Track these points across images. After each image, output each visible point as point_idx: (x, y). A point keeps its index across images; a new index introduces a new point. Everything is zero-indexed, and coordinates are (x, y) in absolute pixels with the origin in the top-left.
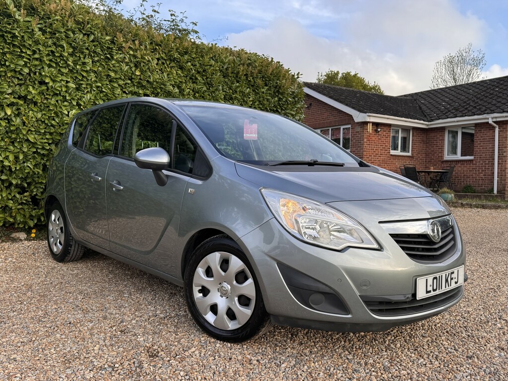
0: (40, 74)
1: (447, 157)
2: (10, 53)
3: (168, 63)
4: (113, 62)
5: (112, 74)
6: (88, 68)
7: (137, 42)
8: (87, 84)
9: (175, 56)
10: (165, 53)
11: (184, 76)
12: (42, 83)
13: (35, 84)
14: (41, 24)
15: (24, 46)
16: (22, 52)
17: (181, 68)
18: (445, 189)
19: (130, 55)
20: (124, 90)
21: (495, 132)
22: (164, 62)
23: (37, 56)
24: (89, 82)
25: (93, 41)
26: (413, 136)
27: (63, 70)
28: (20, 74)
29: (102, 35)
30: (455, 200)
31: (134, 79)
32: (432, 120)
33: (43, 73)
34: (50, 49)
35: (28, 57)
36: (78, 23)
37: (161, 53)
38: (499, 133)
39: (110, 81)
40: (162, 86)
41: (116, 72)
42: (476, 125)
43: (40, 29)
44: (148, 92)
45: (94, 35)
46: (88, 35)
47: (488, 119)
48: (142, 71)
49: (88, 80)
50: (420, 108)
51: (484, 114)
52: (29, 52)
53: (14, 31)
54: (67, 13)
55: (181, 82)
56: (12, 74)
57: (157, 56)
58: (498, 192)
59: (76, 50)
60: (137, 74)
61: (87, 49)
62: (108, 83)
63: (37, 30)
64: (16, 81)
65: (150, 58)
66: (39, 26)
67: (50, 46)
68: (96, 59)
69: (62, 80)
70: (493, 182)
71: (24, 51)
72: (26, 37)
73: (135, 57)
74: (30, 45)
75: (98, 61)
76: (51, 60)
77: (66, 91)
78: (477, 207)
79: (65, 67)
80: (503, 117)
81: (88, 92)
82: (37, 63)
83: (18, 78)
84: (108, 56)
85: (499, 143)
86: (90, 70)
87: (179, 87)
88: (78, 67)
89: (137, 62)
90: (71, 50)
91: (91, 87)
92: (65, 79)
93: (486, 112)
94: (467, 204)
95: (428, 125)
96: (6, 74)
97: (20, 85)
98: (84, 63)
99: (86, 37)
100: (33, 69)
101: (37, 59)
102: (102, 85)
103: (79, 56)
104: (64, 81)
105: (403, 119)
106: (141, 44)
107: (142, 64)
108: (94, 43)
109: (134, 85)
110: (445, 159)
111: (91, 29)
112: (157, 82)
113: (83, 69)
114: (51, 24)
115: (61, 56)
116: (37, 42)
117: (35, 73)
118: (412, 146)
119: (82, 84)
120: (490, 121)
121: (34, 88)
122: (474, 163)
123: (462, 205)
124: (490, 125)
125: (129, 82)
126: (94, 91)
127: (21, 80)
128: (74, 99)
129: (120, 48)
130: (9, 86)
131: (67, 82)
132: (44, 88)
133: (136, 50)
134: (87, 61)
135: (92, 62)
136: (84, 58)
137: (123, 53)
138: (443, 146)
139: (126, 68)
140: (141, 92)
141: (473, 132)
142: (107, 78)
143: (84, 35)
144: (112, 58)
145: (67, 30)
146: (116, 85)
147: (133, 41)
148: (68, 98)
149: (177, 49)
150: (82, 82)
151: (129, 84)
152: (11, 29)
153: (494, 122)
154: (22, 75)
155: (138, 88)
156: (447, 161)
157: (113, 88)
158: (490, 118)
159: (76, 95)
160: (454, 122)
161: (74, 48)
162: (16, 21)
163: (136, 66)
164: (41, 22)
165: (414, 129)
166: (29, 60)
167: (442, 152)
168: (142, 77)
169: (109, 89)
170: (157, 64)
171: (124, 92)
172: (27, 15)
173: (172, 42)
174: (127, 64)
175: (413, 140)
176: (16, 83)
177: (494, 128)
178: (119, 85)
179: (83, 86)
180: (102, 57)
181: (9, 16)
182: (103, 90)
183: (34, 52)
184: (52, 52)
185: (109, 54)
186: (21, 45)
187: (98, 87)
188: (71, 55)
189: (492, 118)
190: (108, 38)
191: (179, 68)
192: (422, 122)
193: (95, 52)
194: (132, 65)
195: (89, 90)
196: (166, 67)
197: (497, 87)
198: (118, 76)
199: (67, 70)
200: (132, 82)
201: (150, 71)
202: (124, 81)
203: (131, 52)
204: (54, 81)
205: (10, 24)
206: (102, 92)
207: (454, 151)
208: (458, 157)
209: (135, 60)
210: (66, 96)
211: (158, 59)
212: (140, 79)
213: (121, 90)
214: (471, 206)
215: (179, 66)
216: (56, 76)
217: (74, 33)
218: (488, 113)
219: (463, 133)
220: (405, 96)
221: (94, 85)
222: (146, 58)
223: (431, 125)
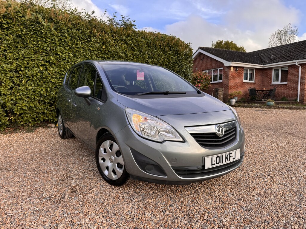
0: (56, 50)
1: (273, 83)
2: (40, 41)
3: (120, 41)
4: (92, 43)
5: (91, 49)
6: (79, 46)
7: (103, 32)
8: (79, 54)
9: (123, 38)
10: (119, 37)
11: (127, 48)
12: (57, 54)
13: (53, 55)
14: (55, 26)
15: (47, 37)
16: (46, 40)
17: (127, 44)
18: (270, 100)
19: (100, 39)
20: (97, 56)
21: (299, 69)
22: (118, 41)
23: (53, 42)
24: (80, 53)
25: (81, 33)
26: (255, 73)
27: (67, 48)
28: (46, 50)
29: (86, 29)
30: (274, 105)
31: (102, 50)
32: (266, 64)
33: (57, 50)
34: (59, 38)
35: (49, 42)
36: (73, 24)
37: (116, 37)
38: (301, 70)
39: (90, 52)
40: (116, 53)
41: (93, 47)
42: (289, 66)
43: (55, 29)
44: (109, 56)
45: (81, 30)
46: (79, 30)
47: (295, 62)
48: (106, 47)
49: (79, 52)
50: (260, 58)
51: (293, 60)
52: (49, 40)
53: (41, 30)
54: (67, 20)
55: (126, 51)
56: (42, 51)
57: (114, 39)
58: (300, 100)
59: (73, 38)
60: (103, 48)
61: (78, 37)
62: (89, 53)
63: (53, 29)
64: (44, 54)
65: (110, 40)
66: (54, 27)
67: (60, 37)
68: (83, 41)
69: (66, 53)
70: (297, 95)
71: (47, 39)
72: (48, 33)
73: (102, 39)
74: (50, 37)
75: (84, 42)
76: (60, 43)
77: (69, 58)
78: (287, 109)
79: (67, 46)
80: (303, 61)
81: (79, 58)
82: (54, 45)
83: (45, 52)
84: (89, 40)
85: (301, 75)
86: (80, 47)
87: (125, 53)
88: (74, 46)
89: (104, 42)
90: (70, 38)
91: (81, 55)
92: (67, 52)
93: (295, 59)
94: (281, 107)
95: (263, 67)
96: (39, 51)
97: (47, 56)
98: (77, 44)
99: (77, 31)
100: (52, 48)
101: (53, 43)
102: (86, 54)
103: (74, 41)
104: (67, 53)
105: (250, 64)
106: (105, 33)
107: (106, 43)
108: (82, 34)
109: (102, 53)
110: (272, 84)
111: (79, 27)
112: (114, 52)
113: (76, 47)
114: (60, 26)
115: (65, 41)
116: (53, 35)
117: (53, 50)
118: (255, 78)
119: (76, 54)
120: (297, 64)
121: (53, 57)
122: (287, 85)
123: (279, 108)
124: (297, 66)
125: (100, 52)
126: (83, 57)
127: (47, 53)
128: (72, 61)
129: (95, 36)
130: (41, 57)
131: (69, 53)
132: (58, 57)
133: (103, 36)
134: (78, 43)
135: (81, 43)
136: (77, 42)
137: (97, 38)
138: (271, 77)
139: (98, 45)
140: (105, 56)
141: (287, 69)
142: (89, 51)
143: (77, 30)
144: (91, 40)
145: (68, 28)
146: (93, 54)
147: (102, 32)
148: (69, 61)
149: (124, 35)
150: (76, 53)
151: (100, 53)
152: (40, 29)
153: (299, 64)
154: (48, 51)
155: (104, 54)
156: (273, 85)
157: (92, 55)
158: (296, 62)
159: (73, 60)
160: (277, 65)
161: (71, 37)
162: (43, 25)
163: (103, 44)
164: (55, 25)
165: (256, 69)
166: (50, 43)
167: (271, 80)
168: (106, 49)
169: (90, 56)
170: (114, 43)
171: (98, 57)
172: (48, 22)
173: (122, 31)
174: (99, 43)
175: (255, 75)
176: (45, 55)
177: (299, 67)
178: (95, 54)
179: (77, 55)
180: (86, 40)
181: (39, 23)
182: (87, 56)
183: (52, 40)
184: (61, 39)
185: (90, 39)
186: (46, 37)
187: (84, 55)
188: (71, 40)
189: (298, 62)
190: (88, 31)
191: (126, 44)
192: (260, 65)
193: (82, 38)
194: (101, 44)
195: (80, 56)
196: (119, 44)
197: (302, 46)
198: (94, 49)
199: (69, 48)
200: (101, 52)
201: (110, 46)
202: (97, 51)
203: (100, 37)
204: (62, 53)
205: (39, 27)
206: (86, 57)
207: (277, 80)
208: (279, 82)
209: (102, 41)
210: (68, 60)
211: (115, 40)
212: (105, 50)
213: (96, 56)
214: (283, 108)
215: (126, 43)
216: (63, 51)
217: (71, 29)
218: (295, 60)
219: (282, 70)
220: (253, 52)
221: (82, 54)
222: (108, 40)
223: (265, 66)
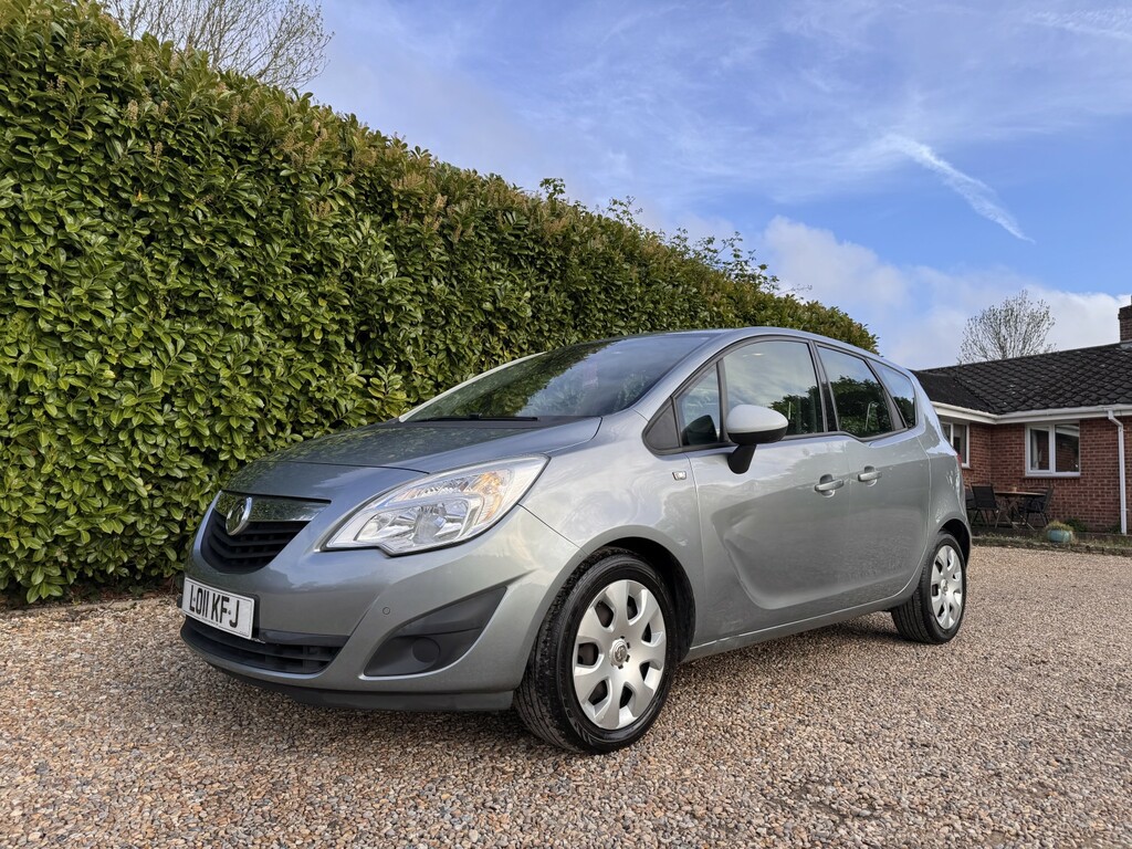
1: (1031, 471)
18: (1056, 523)
21: (1117, 433)
26: (971, 436)
30: (1074, 542)
32: (1004, 412)
38: (1125, 436)
42: (1083, 422)
47: (1107, 412)
50: (968, 389)
51: (1099, 404)
58: (1128, 531)
70: (1118, 515)
85: (1126, 451)
93: (1103, 401)
94: (1096, 549)
95: (994, 419)
110: (1027, 475)
118: (971, 453)
120: (1111, 416)
122: (1082, 482)
123: (1089, 551)
124: (1110, 422)
138: (1022, 454)
141: (1077, 435)
153: (1117, 418)
156: (1031, 479)
158: (1111, 412)
160: (1046, 415)
165: (973, 424)
167: (1022, 463)
175: (971, 443)
177: (1116, 426)
189: (1114, 411)
192: (987, 414)
207: (1044, 465)
208: (1052, 472)
214: (1102, 552)
218: (1105, 404)
219: (1058, 437)
220: (930, 371)
223: (1002, 419)
